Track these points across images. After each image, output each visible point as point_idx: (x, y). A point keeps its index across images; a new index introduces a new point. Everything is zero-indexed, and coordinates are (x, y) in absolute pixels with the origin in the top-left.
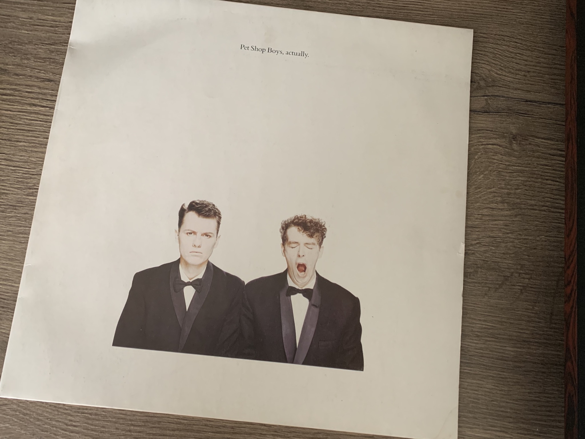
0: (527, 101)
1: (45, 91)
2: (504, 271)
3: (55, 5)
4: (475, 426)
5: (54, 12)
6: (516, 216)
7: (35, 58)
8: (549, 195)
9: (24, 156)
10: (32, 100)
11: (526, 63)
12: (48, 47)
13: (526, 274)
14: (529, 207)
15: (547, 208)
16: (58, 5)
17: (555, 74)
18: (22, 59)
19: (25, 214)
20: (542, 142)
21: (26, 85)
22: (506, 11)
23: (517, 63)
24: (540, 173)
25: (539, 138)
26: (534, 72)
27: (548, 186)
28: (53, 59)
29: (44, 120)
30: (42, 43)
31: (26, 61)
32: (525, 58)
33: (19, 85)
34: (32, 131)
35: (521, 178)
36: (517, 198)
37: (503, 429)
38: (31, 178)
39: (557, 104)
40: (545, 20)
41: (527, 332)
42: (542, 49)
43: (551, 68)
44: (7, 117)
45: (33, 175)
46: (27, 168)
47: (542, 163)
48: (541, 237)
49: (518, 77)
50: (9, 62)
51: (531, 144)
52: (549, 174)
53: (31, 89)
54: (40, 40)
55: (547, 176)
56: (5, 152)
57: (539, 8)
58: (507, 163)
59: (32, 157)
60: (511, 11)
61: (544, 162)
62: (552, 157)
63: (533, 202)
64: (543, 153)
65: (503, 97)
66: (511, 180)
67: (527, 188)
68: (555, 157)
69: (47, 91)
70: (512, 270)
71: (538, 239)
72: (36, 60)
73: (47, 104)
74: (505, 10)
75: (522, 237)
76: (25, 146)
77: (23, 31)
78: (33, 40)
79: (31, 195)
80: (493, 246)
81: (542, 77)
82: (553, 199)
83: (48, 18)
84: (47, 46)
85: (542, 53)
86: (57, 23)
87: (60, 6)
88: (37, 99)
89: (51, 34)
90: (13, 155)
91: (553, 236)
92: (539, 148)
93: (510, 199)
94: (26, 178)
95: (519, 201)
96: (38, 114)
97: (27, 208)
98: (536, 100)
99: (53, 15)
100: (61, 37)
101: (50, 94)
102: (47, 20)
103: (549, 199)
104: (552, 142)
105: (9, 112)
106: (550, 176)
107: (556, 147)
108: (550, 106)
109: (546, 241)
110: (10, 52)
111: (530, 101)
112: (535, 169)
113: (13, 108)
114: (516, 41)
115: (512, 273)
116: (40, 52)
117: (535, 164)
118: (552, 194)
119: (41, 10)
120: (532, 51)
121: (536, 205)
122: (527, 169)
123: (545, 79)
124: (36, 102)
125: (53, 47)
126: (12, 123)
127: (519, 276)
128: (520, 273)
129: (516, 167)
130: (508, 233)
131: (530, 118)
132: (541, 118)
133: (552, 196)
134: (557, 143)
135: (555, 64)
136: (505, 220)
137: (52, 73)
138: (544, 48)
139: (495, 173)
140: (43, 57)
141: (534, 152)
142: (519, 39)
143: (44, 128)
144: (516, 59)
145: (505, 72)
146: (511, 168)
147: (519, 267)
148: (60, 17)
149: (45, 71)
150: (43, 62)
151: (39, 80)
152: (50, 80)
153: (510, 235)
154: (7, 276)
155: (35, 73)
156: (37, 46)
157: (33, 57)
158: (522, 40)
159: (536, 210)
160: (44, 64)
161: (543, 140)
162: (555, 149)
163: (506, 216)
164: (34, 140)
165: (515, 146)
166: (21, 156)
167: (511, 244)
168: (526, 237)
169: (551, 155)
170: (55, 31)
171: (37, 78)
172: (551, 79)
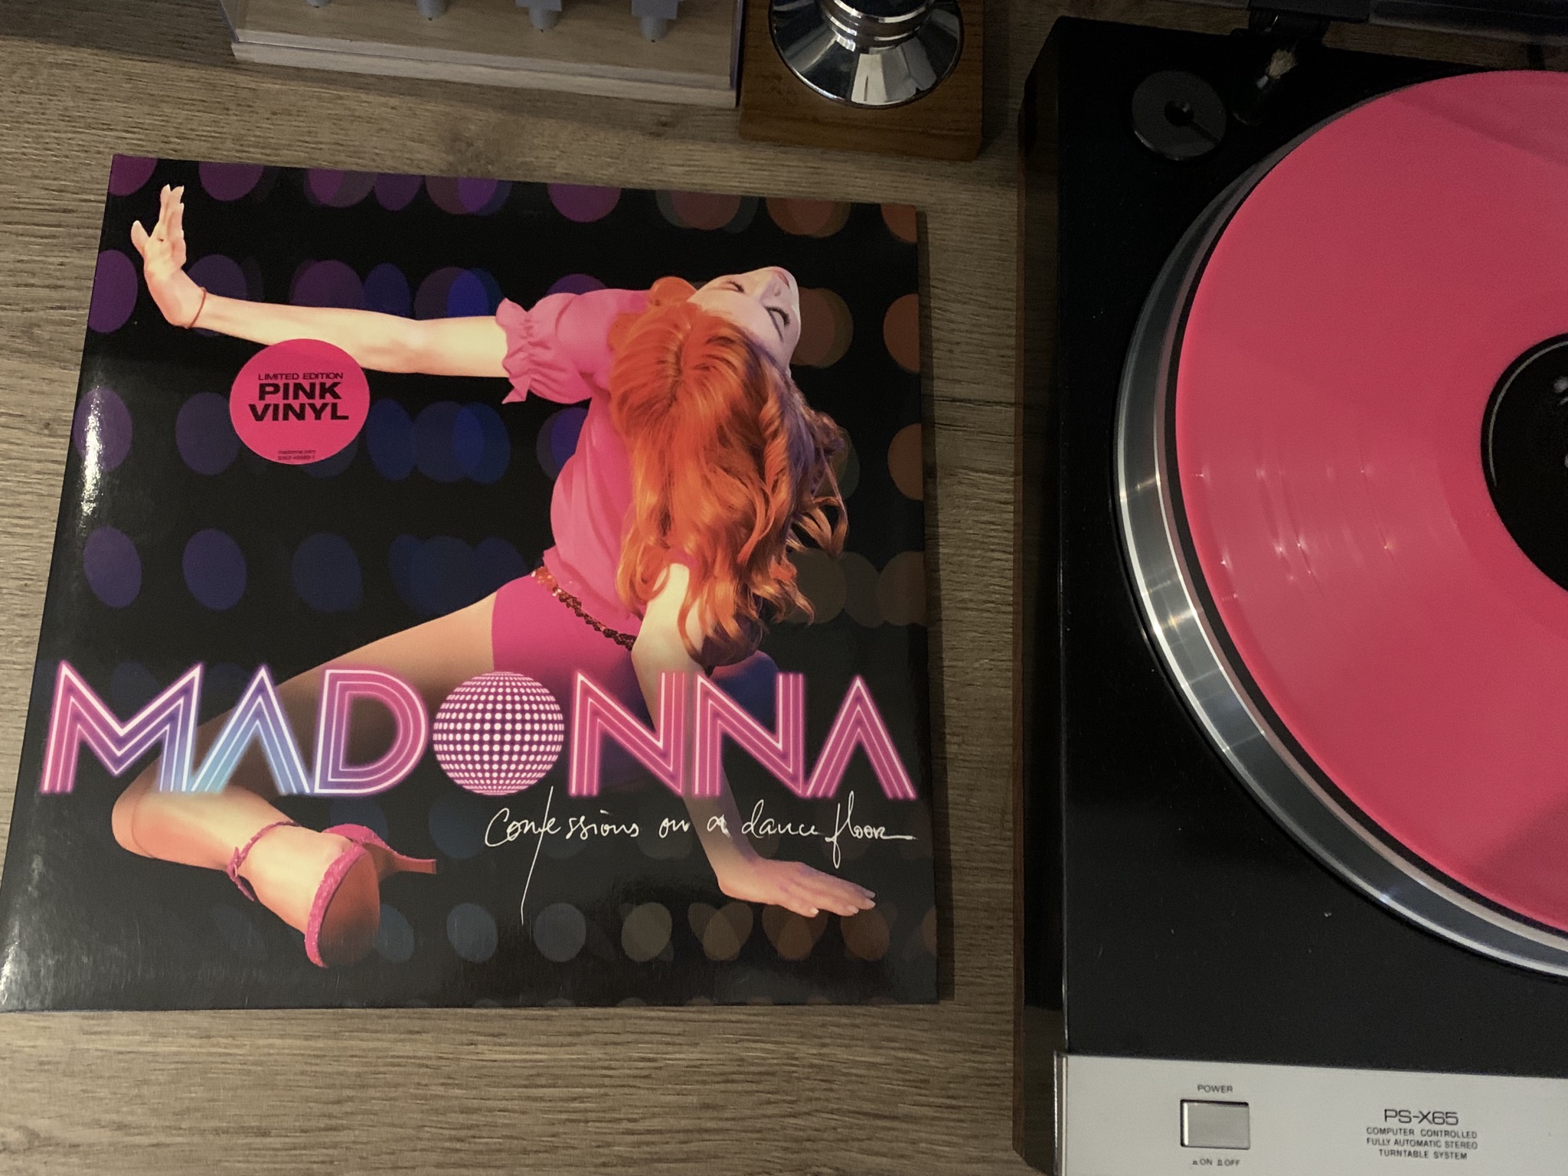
0: (954, 400)
4: (855, 1042)
8: (997, 580)
14: (958, 605)
15: (993, 605)
17: (1006, 347)
20: (984, 479)
24: (979, 538)
25: (977, 471)
26: (967, 344)
27: (995, 562)
37: (910, 1045)
39: (1010, 404)
40: (989, 242)
42: (983, 299)
43: (998, 335)
47: (984, 519)
48: (983, 662)
51: (962, 483)
52: (996, 541)
55: (994, 544)
57: (977, 219)
61: (988, 517)
62: (1003, 506)
63: (966, 595)
64: (984, 499)
67: (954, 568)
71: (977, 665)
81: (982, 353)
85: (984, 307)
92: (977, 491)
98: (972, 398)
103: (997, 588)
106: (999, 544)
107: (1008, 487)
108: (998, 408)
109: (991, 669)
111: (960, 401)
112: (971, 531)
117: (970, 522)
120: (965, 303)
121: (971, 601)
122: (956, 531)
123: (989, 357)
131: (961, 433)
132: (982, 432)
133: (1003, 582)
135: (1008, 327)
138: (986, 297)
141: (966, 497)
158: (945, 281)
159: (972, 609)
161: (986, 475)
168: (954, 663)
169: (1001, 503)
172: (1002, 356)
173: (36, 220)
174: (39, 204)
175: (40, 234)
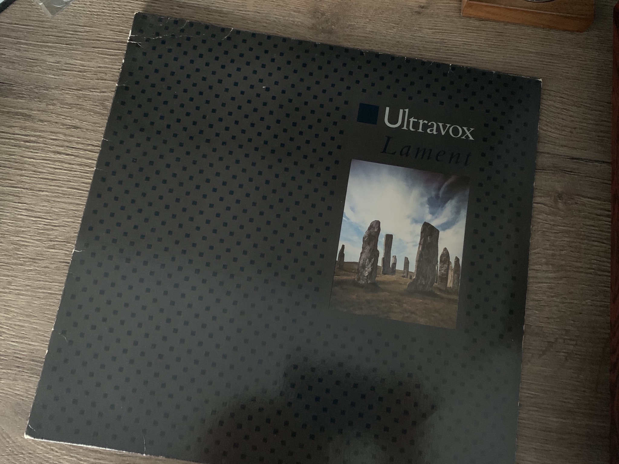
0: (573, 159)
1: (71, 138)
2: (547, 336)
3: (84, 49)
5: (82, 57)
6: (561, 278)
7: (61, 104)
8: (595, 257)
9: (46, 206)
10: (57, 148)
11: (573, 119)
12: (76, 92)
13: (571, 340)
14: (574, 270)
15: (593, 271)
16: (87, 49)
17: (601, 131)
18: (47, 105)
19: (45, 267)
21: (51, 132)
22: (552, 66)
23: (563, 119)
24: (586, 233)
25: (586, 197)
26: (580, 129)
27: (594, 247)
28: (80, 105)
29: (69, 169)
30: (69, 89)
31: (51, 107)
32: (572, 113)
33: (44, 131)
34: (55, 180)
35: (566, 239)
36: (563, 260)
38: (53, 230)
39: (604, 162)
40: (591, 75)
41: (572, 401)
43: (597, 125)
44: (29, 164)
45: (55, 226)
46: (48, 219)
47: (588, 223)
48: (587, 301)
49: (563, 133)
50: (34, 107)
51: (577, 203)
52: (595, 236)
53: (56, 136)
54: (67, 85)
56: (27, 202)
57: (585, 63)
58: (552, 223)
59: (55, 208)
60: (558, 65)
61: (591, 222)
62: (599, 217)
63: (579, 264)
64: (589, 213)
65: (548, 153)
66: (557, 241)
67: (572, 249)
68: (602, 217)
69: (73, 139)
70: (557, 336)
71: (584, 303)
72: (62, 106)
73: (72, 152)
74: (551, 64)
75: (566, 301)
76: (47, 196)
77: (50, 76)
78: (60, 85)
79: (52, 247)
80: (537, 310)
81: (588, 134)
82: (600, 261)
83: (76, 63)
84: (74, 92)
85: (589, 110)
86: (86, 68)
87: (90, 51)
88: (62, 146)
89: (79, 79)
90: (35, 205)
91: (599, 300)
92: (586, 208)
93: (555, 260)
94: (48, 230)
95: (563, 262)
96: (63, 162)
97: (47, 261)
98: (582, 158)
99: (82, 60)
100: (89, 82)
101: (76, 141)
102: (75, 65)
103: (595, 261)
104: (599, 202)
105: (32, 160)
106: (596, 237)
107: (603, 207)
108: (597, 164)
109: (592, 305)
110: (36, 97)
111: (576, 159)
112: (581, 230)
113: (36, 155)
114: (563, 96)
115: (557, 339)
116: (67, 97)
117: (581, 224)
118: (598, 256)
119: (70, 54)
120: (579, 107)
121: (581, 268)
122: (573, 229)
123: (591, 136)
124: (61, 149)
125: (81, 92)
126: (34, 171)
127: (564, 342)
128: (565, 339)
129: (561, 227)
130: (552, 297)
131: (576, 176)
132: (587, 176)
133: (599, 258)
134: (604, 203)
135: (603, 121)
136: (550, 283)
137: (79, 120)
138: (590, 104)
139: (539, 233)
140: (69, 102)
141: (580, 211)
142: (565, 94)
143: (68, 177)
144: (562, 114)
145: (551, 128)
146: (556, 228)
147: (564, 333)
148: (89, 61)
149: (71, 118)
150: (70, 109)
151: (65, 127)
152: (76, 127)
153: (554, 298)
154: (23, 334)
155: (61, 119)
156: (63, 91)
157: (59, 102)
158: (568, 95)
159: (582, 272)
160: (71, 110)
161: (590, 200)
162: (601, 209)
163: (550, 278)
164: (58, 190)
165: (560, 205)
166: (43, 206)
167: (555, 308)
168: (572, 301)
169: (598, 215)
170: (84, 76)
171: (63, 125)
173: (107, 46)
174: (110, 38)
175: (109, 53)
